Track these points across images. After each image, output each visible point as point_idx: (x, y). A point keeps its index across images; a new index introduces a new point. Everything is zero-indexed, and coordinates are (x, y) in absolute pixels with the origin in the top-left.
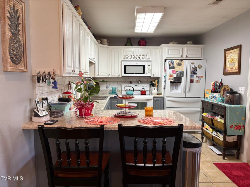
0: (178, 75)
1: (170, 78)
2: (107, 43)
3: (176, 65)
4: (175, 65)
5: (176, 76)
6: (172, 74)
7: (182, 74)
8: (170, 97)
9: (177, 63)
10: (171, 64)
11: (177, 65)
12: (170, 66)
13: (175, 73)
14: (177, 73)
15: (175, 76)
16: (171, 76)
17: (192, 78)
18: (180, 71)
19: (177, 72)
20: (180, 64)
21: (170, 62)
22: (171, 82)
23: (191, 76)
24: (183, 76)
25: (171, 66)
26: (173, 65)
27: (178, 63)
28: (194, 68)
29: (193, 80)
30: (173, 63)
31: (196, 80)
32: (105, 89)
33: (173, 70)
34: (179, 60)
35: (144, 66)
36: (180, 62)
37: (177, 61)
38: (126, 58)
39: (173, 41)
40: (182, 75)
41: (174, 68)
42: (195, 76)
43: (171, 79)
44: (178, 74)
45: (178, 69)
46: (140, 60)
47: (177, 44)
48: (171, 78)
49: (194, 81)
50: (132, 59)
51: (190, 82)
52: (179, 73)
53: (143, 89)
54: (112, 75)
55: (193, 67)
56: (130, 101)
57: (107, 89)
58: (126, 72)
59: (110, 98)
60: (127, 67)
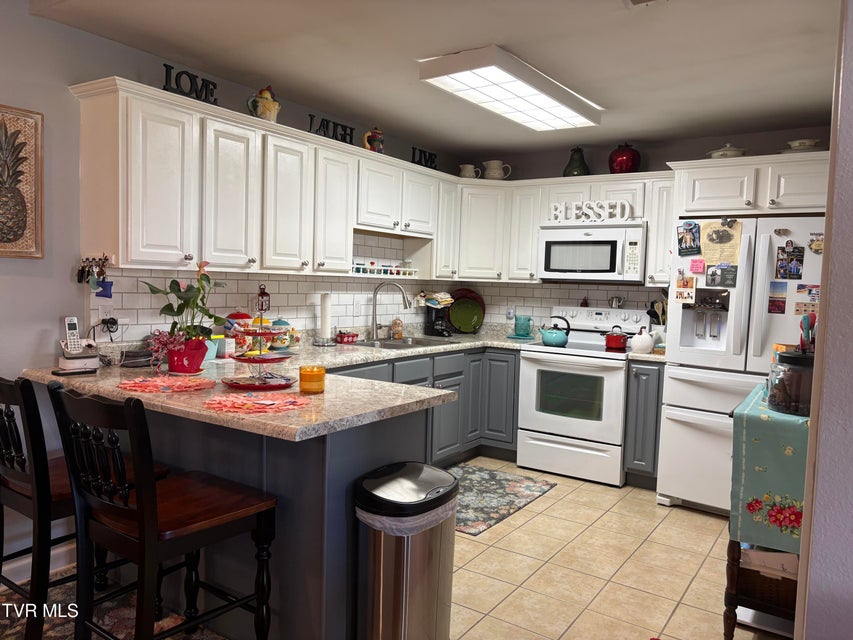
0: (713, 280)
1: (681, 290)
2: (501, 172)
3: (708, 242)
4: (704, 241)
5: (707, 285)
6: (688, 274)
7: (729, 275)
8: (681, 365)
9: (709, 231)
10: (688, 237)
11: (712, 240)
12: (683, 246)
13: (703, 273)
14: (710, 272)
15: (702, 284)
16: (686, 284)
17: (779, 295)
18: (725, 263)
19: (709, 267)
20: (723, 238)
21: (681, 230)
22: (686, 306)
23: (774, 286)
24: (734, 286)
25: (688, 243)
26: (694, 241)
27: (717, 232)
28: (789, 254)
29: (784, 302)
30: (694, 231)
31: (798, 304)
32: (503, 320)
33: (694, 261)
34: (720, 221)
35: (613, 244)
36: (726, 228)
37: (710, 224)
38: (553, 217)
39: (728, 146)
40: (729, 282)
41: (698, 251)
42: (792, 284)
43: (686, 295)
44: (714, 274)
45: (714, 255)
46: (599, 222)
47: (744, 154)
48: (686, 291)
49: (790, 307)
50: (573, 222)
51: (770, 311)
52: (719, 272)
53: (617, 330)
54: (511, 275)
55: (782, 249)
56: (545, 365)
57: (509, 322)
58: (552, 267)
59: (484, 349)
60: (555, 249)
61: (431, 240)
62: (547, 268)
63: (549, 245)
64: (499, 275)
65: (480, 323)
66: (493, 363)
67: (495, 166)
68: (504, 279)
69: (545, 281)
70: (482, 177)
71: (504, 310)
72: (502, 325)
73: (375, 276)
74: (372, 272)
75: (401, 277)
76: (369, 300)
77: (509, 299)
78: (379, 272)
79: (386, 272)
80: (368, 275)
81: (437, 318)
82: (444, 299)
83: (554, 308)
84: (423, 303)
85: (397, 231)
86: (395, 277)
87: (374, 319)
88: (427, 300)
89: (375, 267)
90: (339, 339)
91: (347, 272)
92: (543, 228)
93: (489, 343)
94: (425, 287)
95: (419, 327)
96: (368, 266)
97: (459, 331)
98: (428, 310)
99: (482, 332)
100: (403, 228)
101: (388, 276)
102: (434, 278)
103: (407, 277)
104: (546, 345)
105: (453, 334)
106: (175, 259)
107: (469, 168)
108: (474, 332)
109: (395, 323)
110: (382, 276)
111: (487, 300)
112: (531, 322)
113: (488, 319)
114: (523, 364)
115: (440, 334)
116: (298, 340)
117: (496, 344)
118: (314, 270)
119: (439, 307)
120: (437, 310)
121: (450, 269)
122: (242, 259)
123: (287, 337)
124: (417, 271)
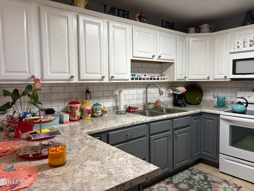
2: (209, 29)
32: (211, 98)
38: (236, 47)
50: (248, 48)
54: (215, 78)
56: (234, 123)
57: (215, 99)
58: (237, 72)
59: (201, 113)
60: (238, 63)
61: (173, 63)
62: (234, 73)
63: (235, 61)
64: (208, 78)
65: (201, 100)
66: (205, 120)
67: (205, 26)
68: (211, 79)
69: (233, 79)
70: (199, 32)
71: (212, 94)
72: (211, 101)
73: (146, 81)
74: (143, 79)
75: (160, 81)
76: (144, 92)
77: (214, 89)
78: (148, 79)
79: (151, 79)
80: (142, 81)
81: (179, 99)
82: (182, 90)
83: (238, 92)
84: (171, 92)
85: (155, 59)
86: (156, 81)
87: (147, 100)
88: (173, 91)
89: (146, 77)
90: (128, 110)
91: (128, 80)
92: (231, 53)
93: (203, 110)
94: (172, 85)
95: (171, 103)
96: (143, 77)
97: (190, 104)
98: (174, 95)
99: (202, 104)
100: (158, 58)
101: (153, 81)
102: (175, 80)
103: (163, 81)
104: (234, 112)
105: (187, 105)
106: (26, 78)
107: (193, 29)
108: (198, 104)
109: (157, 102)
110: (150, 81)
111: (203, 89)
112: (226, 100)
113: (204, 98)
114: (221, 121)
115: (180, 106)
116: (106, 112)
117: (207, 111)
118: (109, 80)
119: (179, 93)
120: (178, 95)
121: (184, 76)
122: (67, 76)
123: (100, 111)
124: (167, 78)
